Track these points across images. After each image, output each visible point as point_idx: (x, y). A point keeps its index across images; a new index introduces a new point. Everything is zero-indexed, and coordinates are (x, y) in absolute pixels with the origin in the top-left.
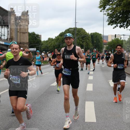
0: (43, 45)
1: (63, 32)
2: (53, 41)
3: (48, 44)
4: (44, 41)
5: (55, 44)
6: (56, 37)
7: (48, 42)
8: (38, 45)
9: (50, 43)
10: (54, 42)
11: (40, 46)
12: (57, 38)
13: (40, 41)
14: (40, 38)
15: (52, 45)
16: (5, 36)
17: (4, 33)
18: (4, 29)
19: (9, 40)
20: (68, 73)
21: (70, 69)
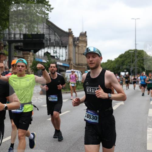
1: (122, 54)
2: (112, 63)
3: (107, 66)
4: (103, 63)
5: (114, 66)
6: (115, 59)
7: (107, 64)
9: (109, 65)
10: (114, 64)
12: (117, 60)
15: (112, 67)
16: (63, 57)
17: (63, 54)
18: (63, 50)
19: (67, 61)
20: (93, 119)
21: (97, 111)
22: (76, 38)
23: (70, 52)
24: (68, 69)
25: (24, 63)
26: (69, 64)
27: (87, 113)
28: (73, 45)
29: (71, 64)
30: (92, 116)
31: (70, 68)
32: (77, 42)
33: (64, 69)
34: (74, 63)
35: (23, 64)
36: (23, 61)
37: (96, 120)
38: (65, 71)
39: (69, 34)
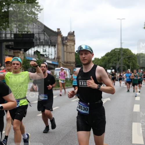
1: (109, 53)
2: (99, 61)
5: (101, 64)
6: (102, 57)
9: (96, 62)
10: (101, 62)
12: (103, 59)
16: (52, 56)
17: (52, 53)
18: (52, 48)
19: (56, 59)
20: (84, 110)
21: (88, 104)
22: (65, 37)
23: (58, 51)
24: (57, 67)
25: (19, 61)
26: (58, 62)
27: (79, 104)
28: (62, 44)
29: (60, 63)
30: (83, 107)
31: (59, 66)
32: (65, 41)
33: (53, 67)
34: (62, 61)
35: (17, 62)
36: (18, 59)
37: (87, 111)
38: (54, 69)
39: (58, 33)
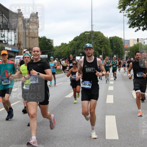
0: (55, 52)
1: (78, 36)
2: (67, 47)
3: (61, 50)
4: (57, 47)
5: (68, 50)
6: (70, 42)
7: (61, 48)
8: (50, 51)
9: (63, 48)
10: (68, 48)
11: (52, 52)
12: (71, 44)
13: (52, 47)
14: (51, 43)
15: (66, 51)
16: (12, 41)
17: (11, 38)
18: (11, 33)
19: (16, 45)
23: (19, 36)
24: (18, 55)
26: (19, 49)
29: (21, 49)
31: (20, 53)
33: (13, 55)
34: (24, 48)
38: (14, 57)
